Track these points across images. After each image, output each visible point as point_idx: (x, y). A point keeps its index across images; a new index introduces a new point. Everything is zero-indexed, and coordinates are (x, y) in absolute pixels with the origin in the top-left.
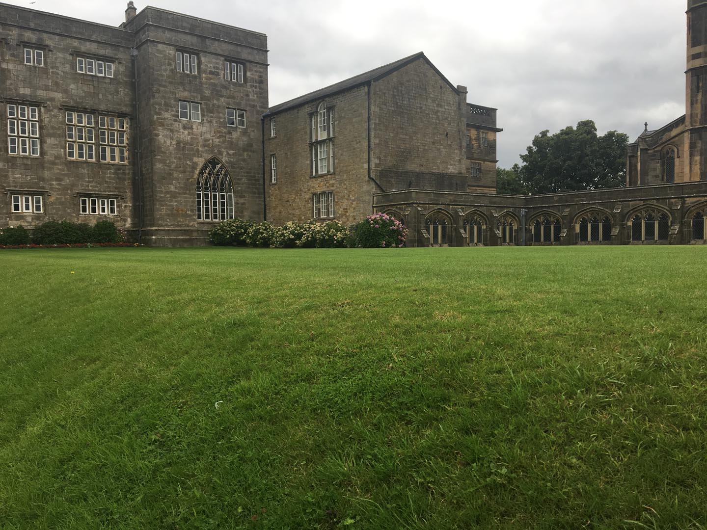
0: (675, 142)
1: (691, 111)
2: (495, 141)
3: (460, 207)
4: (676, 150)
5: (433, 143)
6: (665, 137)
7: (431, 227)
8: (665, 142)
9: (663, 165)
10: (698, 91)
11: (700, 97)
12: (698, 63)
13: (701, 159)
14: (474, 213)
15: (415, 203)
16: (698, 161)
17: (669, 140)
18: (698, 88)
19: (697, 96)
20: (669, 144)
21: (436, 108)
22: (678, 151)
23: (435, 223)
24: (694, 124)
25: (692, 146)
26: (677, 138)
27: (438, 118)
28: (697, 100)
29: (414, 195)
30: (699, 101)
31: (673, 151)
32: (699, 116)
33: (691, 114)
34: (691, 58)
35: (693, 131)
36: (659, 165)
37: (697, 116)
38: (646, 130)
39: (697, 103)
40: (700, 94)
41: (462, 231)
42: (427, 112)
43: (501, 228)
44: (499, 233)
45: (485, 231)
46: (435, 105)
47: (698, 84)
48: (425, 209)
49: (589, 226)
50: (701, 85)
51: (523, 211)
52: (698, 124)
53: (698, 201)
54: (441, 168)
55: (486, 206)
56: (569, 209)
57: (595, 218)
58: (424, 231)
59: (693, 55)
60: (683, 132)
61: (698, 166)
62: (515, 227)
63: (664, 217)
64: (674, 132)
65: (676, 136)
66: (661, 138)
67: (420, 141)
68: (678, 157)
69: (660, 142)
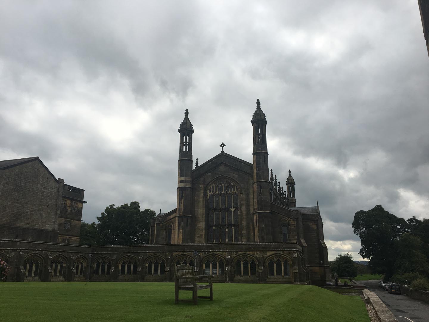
0: (172, 221)
1: (179, 207)
2: (82, 208)
3: (50, 252)
4: (172, 225)
5: (38, 210)
6: (168, 218)
7: (28, 265)
8: (168, 221)
9: (166, 233)
10: (182, 198)
11: (183, 201)
12: (182, 185)
13: (183, 231)
14: (59, 256)
15: (19, 249)
16: (181, 232)
17: (169, 220)
18: (182, 196)
19: (181, 200)
20: (169, 222)
21: (42, 190)
22: (173, 226)
23: (31, 263)
24: (180, 214)
25: (179, 224)
26: (173, 219)
27: (43, 196)
28: (182, 202)
29: (18, 244)
30: (182, 203)
31: (171, 226)
32: (182, 210)
33: (179, 209)
34: (179, 182)
35: (179, 217)
36: (164, 232)
37: (181, 210)
38: (160, 213)
39: (181, 204)
40: (183, 199)
41: (49, 268)
42: (36, 191)
43: (76, 266)
44: (74, 269)
45: (65, 267)
46: (43, 188)
47: (182, 194)
48: (25, 253)
49: (126, 265)
50: (183, 195)
51: (90, 256)
52: (182, 214)
53: (179, 254)
54: (41, 226)
55: (67, 252)
56: (116, 256)
57: (129, 261)
58: (22, 268)
59: (180, 181)
60: (175, 217)
61: (181, 234)
62: (85, 265)
63: (163, 262)
64: (172, 216)
65: (172, 218)
66: (166, 219)
67: (29, 209)
68: (173, 229)
69: (165, 221)
